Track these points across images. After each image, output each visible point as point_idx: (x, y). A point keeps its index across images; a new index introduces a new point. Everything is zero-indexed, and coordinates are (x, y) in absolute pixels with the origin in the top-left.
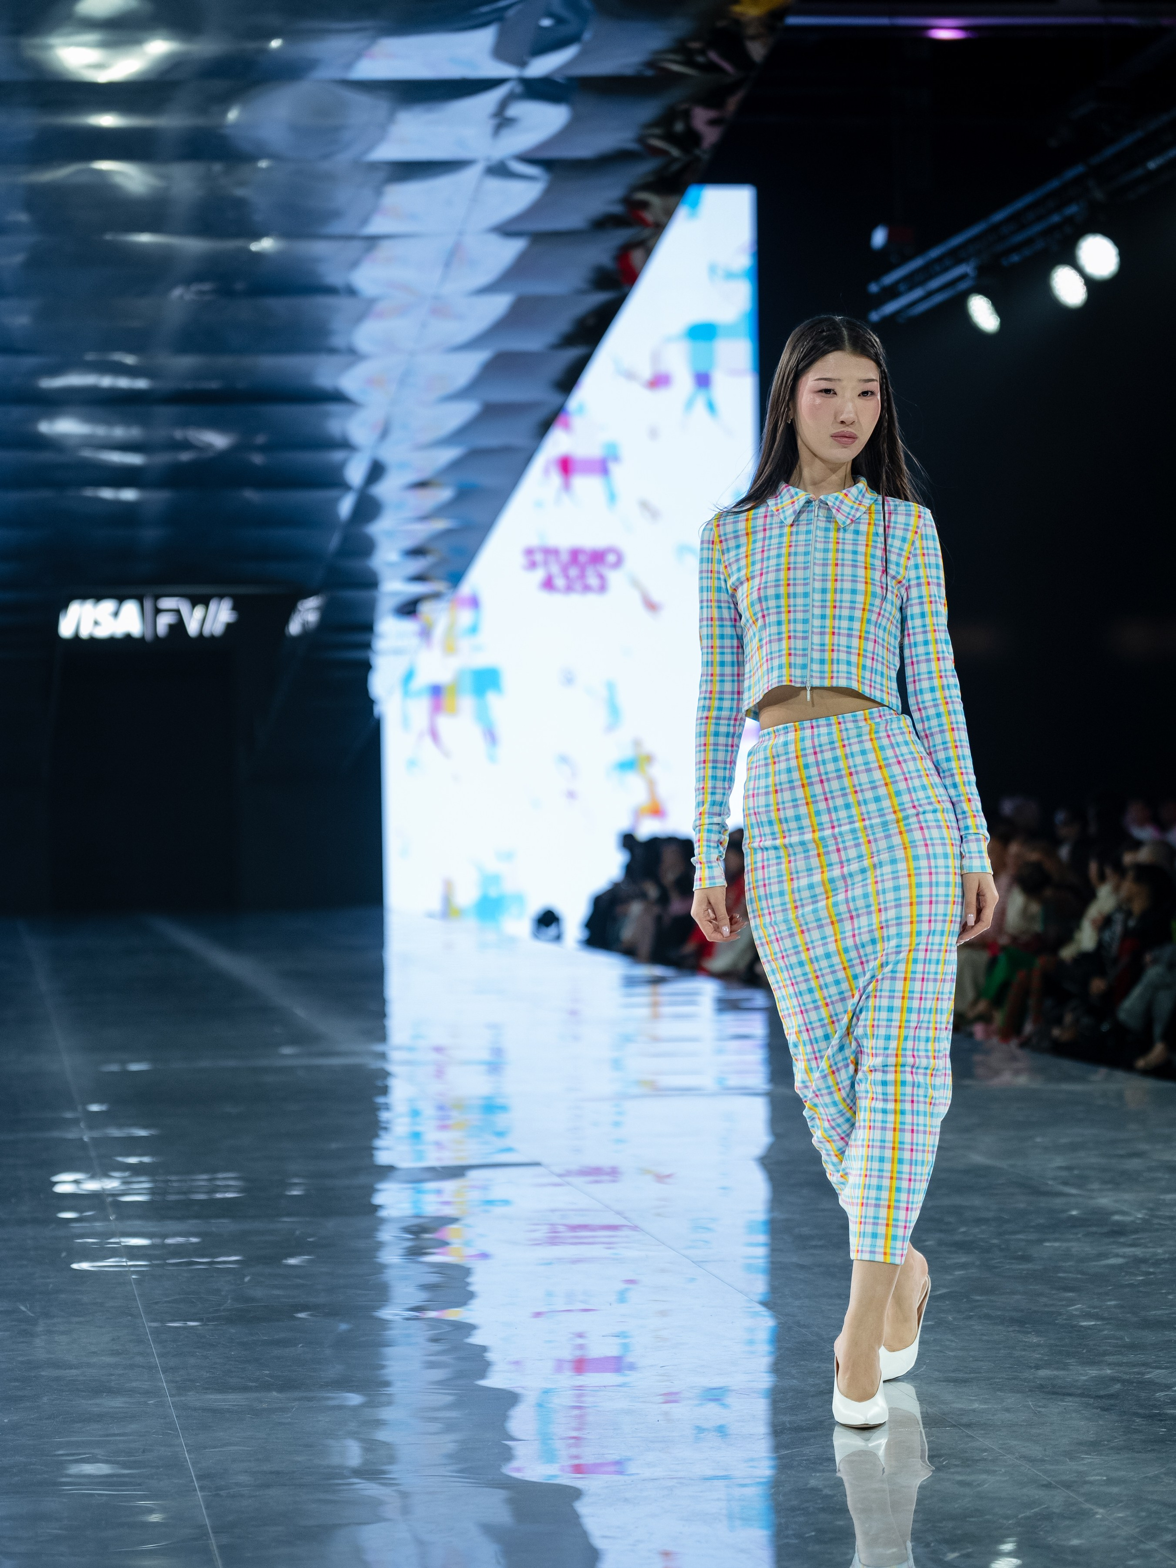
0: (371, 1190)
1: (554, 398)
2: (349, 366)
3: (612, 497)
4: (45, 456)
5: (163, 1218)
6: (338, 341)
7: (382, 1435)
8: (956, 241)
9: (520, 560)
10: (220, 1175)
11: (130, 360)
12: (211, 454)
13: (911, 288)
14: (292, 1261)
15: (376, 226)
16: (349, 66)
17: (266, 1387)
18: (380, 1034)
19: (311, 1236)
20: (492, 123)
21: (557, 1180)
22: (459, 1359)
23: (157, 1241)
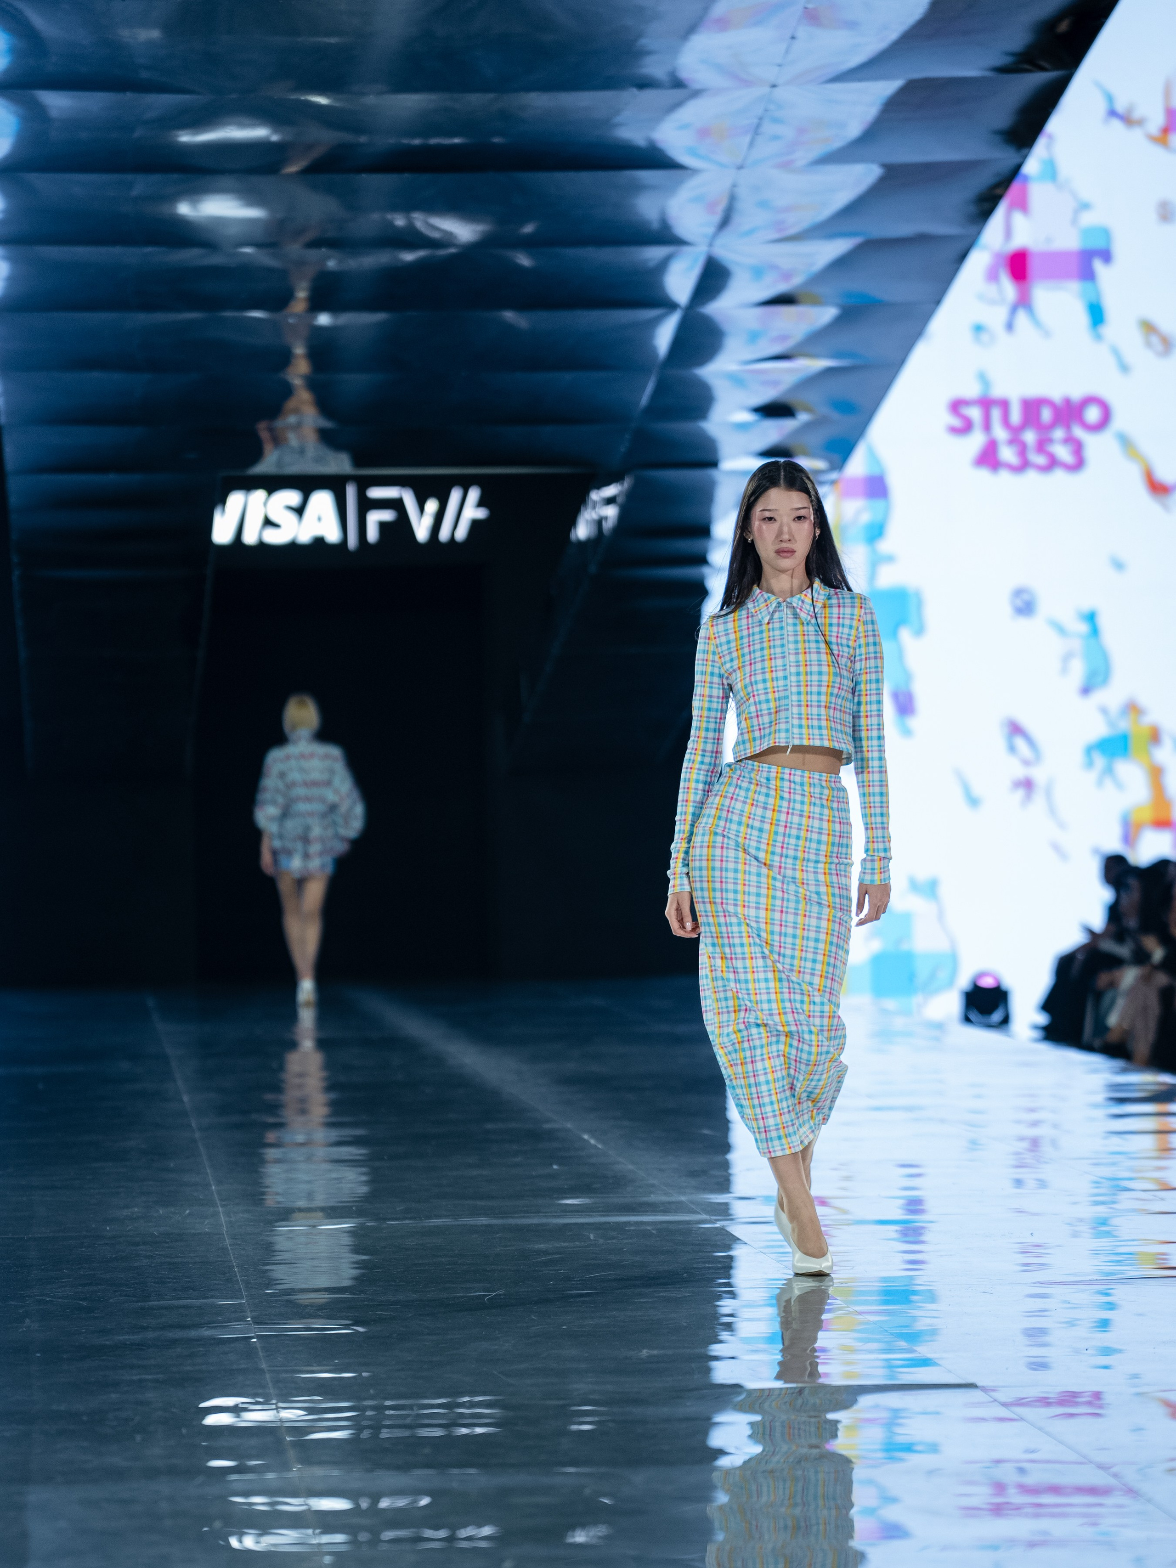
0: (706, 1425)
2: (672, 107)
3: (1097, 315)
4: (190, 256)
5: (378, 1465)
6: (653, 68)
9: (943, 419)
10: (463, 1400)
12: (453, 250)
14: (580, 1537)
19: (605, 1495)
21: (1004, 1412)
23: (364, 1503)
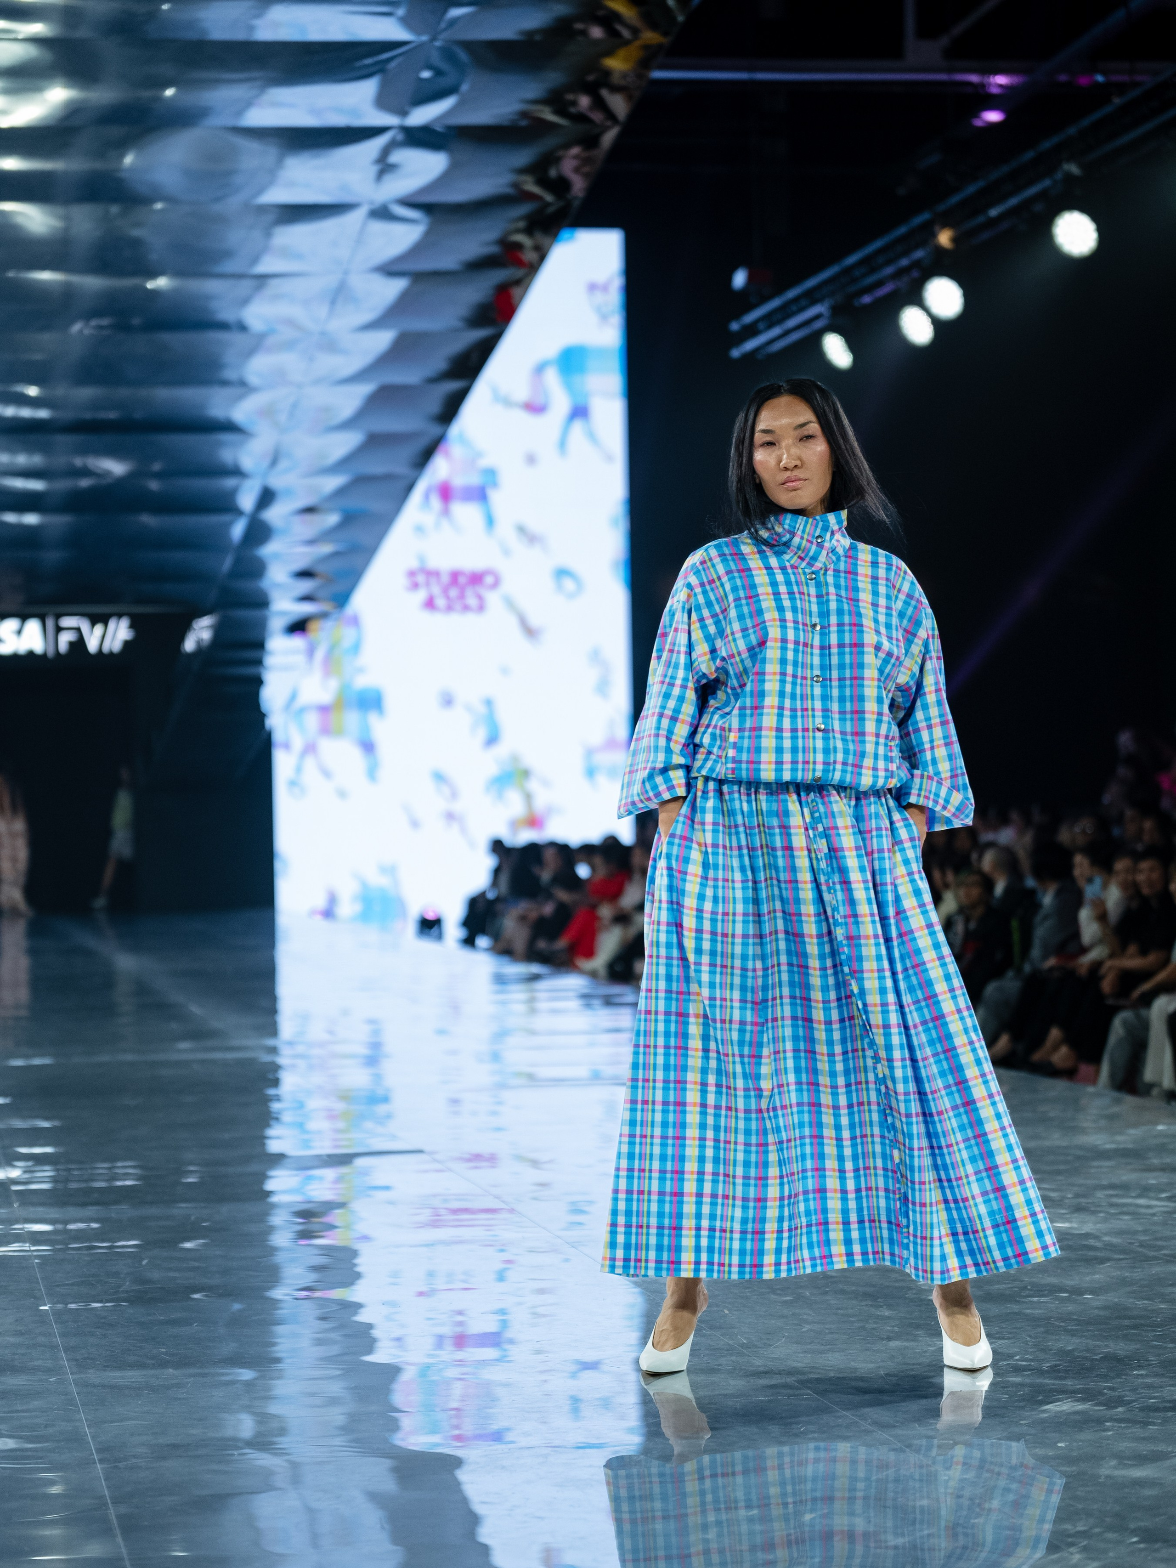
0: (263, 1177)
1: (435, 430)
2: (240, 398)
3: (490, 521)
5: (65, 1205)
6: (229, 374)
7: (274, 1409)
8: (811, 283)
9: (402, 581)
10: (119, 1164)
11: (33, 391)
12: (109, 481)
13: (770, 326)
14: (188, 1245)
15: (265, 266)
16: (240, 113)
17: (164, 1364)
18: (272, 1030)
19: (205, 1221)
20: (374, 169)
21: (440, 1166)
22: (345, 1336)
23: (60, 1227)
